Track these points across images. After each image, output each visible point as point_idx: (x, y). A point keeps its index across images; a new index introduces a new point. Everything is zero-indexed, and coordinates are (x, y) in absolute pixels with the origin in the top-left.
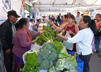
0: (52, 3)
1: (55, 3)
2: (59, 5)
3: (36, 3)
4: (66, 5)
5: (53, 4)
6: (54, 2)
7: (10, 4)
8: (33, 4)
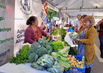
0: (79, 7)
1: (83, 7)
2: (88, 10)
3: (62, 8)
4: (96, 8)
5: (81, 9)
6: (81, 6)
7: (30, 7)
8: (60, 10)
